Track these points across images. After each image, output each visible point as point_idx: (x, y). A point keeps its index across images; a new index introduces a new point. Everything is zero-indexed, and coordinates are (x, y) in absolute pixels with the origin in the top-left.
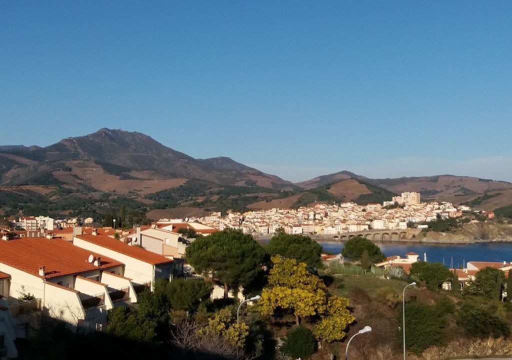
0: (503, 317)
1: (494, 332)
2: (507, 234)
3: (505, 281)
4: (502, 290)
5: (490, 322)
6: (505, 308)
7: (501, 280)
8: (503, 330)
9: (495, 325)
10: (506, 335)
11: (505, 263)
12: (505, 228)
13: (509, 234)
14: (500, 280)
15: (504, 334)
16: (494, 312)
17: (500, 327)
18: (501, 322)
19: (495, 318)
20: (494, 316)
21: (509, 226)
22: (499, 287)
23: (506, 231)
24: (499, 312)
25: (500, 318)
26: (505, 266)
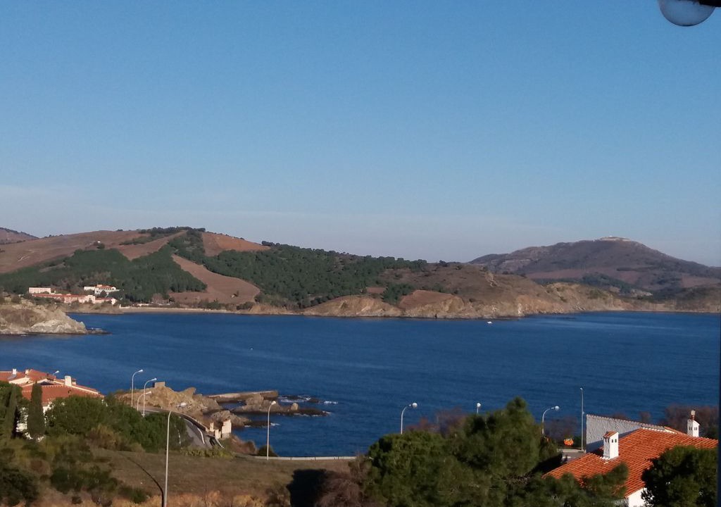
0: (25, 467)
1: (9, 494)
2: (10, 321)
3: (22, 403)
4: (16, 420)
5: (4, 478)
6: (27, 452)
7: (16, 403)
8: (25, 490)
9: (13, 482)
10: (30, 498)
11: (15, 372)
12: (6, 310)
13: (13, 321)
14: (14, 402)
15: (26, 498)
16: (10, 460)
17: (21, 485)
18: (22, 477)
19: (13, 470)
20: (11, 467)
21: (14, 306)
22: (12, 415)
23: (9, 315)
24: (18, 459)
25: (22, 469)
26: (17, 377)
